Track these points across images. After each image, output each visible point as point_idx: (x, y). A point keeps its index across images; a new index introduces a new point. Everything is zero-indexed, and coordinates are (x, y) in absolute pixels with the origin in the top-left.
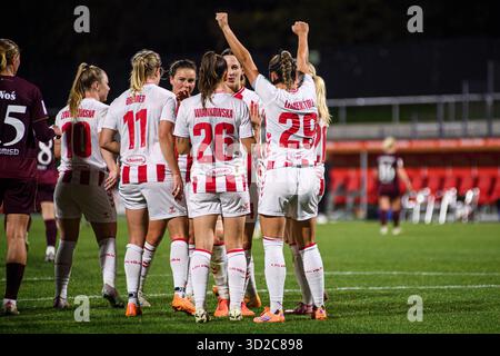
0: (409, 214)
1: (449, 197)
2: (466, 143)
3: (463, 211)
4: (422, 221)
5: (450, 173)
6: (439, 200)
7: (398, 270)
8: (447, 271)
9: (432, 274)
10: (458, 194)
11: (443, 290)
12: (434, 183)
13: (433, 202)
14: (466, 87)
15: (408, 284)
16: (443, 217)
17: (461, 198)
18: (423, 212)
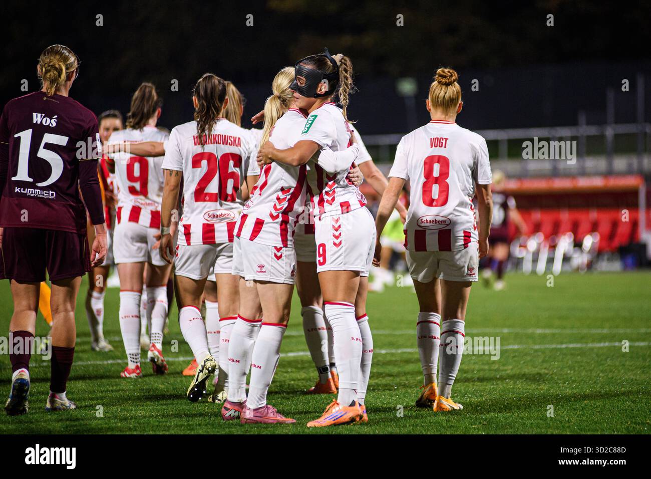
0: (518, 262)
1: (565, 243)
2: (584, 183)
3: (580, 259)
4: (534, 272)
5: (565, 216)
6: (553, 247)
7: (509, 327)
8: (564, 328)
9: (548, 331)
10: (575, 240)
11: (560, 349)
12: (547, 227)
13: (547, 249)
14: (582, 118)
15: (520, 343)
16: (558, 266)
17: (578, 244)
18: (535, 260)
